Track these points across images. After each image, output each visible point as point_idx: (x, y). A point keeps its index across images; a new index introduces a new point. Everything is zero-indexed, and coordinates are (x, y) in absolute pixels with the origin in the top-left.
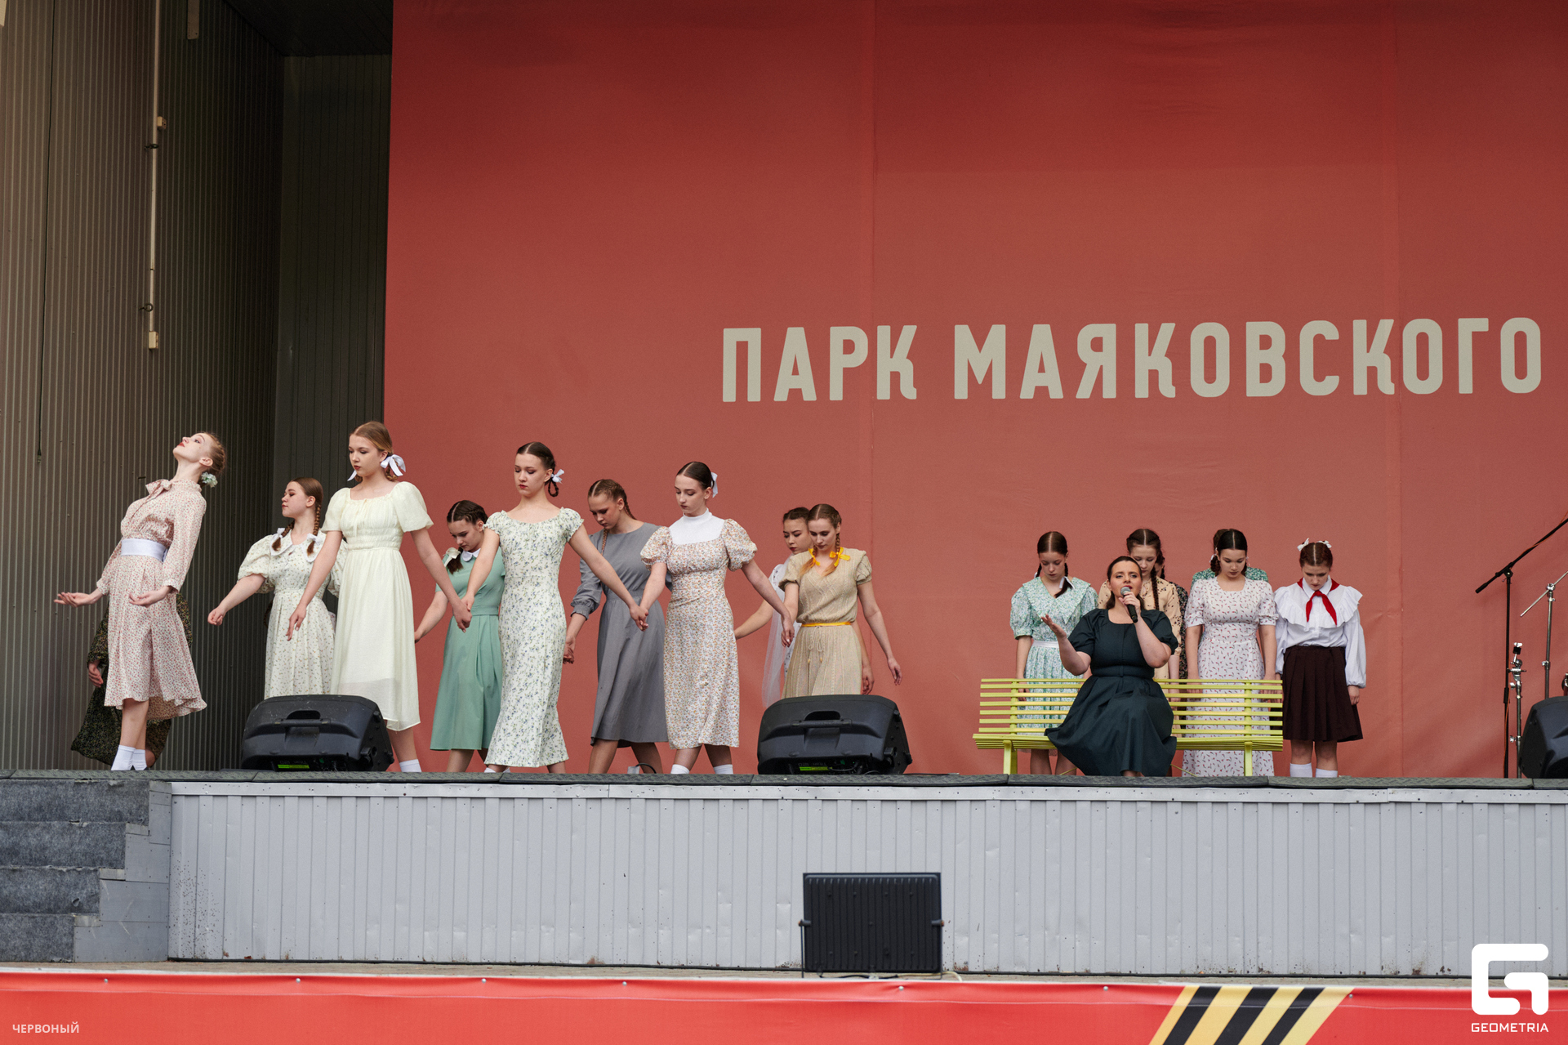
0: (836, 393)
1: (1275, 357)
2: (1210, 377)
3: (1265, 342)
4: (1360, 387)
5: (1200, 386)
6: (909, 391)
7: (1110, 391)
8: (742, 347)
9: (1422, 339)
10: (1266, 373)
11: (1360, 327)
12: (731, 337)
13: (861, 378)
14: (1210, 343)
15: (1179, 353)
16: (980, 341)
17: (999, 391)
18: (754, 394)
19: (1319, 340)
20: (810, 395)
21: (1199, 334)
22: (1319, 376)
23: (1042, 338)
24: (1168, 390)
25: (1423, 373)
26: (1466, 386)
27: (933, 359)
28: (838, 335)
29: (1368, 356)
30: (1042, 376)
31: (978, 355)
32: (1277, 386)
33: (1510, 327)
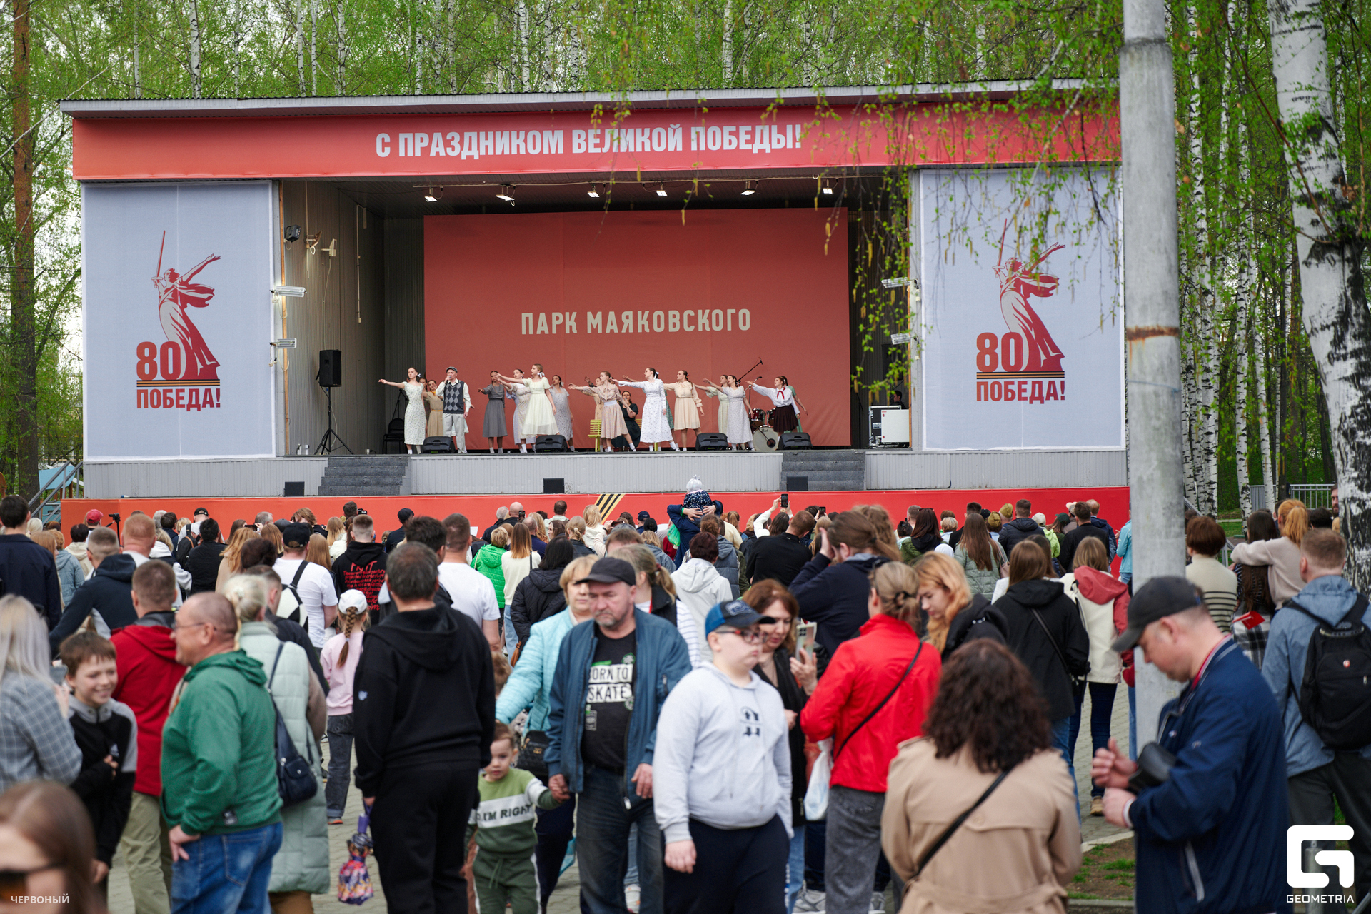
0: (554, 331)
1: (677, 320)
2: (659, 326)
3: (674, 316)
4: (700, 329)
5: (656, 329)
6: (575, 331)
7: (631, 331)
8: (527, 319)
9: (717, 315)
10: (674, 325)
11: (700, 312)
12: (524, 316)
13: (561, 327)
14: (659, 317)
15: (650, 320)
16: (594, 317)
17: (600, 331)
18: (531, 332)
19: (689, 315)
20: (547, 332)
21: (656, 314)
22: (689, 326)
23: (612, 315)
24: (647, 330)
25: (718, 325)
26: (729, 328)
27: (581, 322)
28: (554, 315)
29: (703, 320)
30: (612, 326)
31: (594, 321)
32: (677, 329)
33: (742, 312)
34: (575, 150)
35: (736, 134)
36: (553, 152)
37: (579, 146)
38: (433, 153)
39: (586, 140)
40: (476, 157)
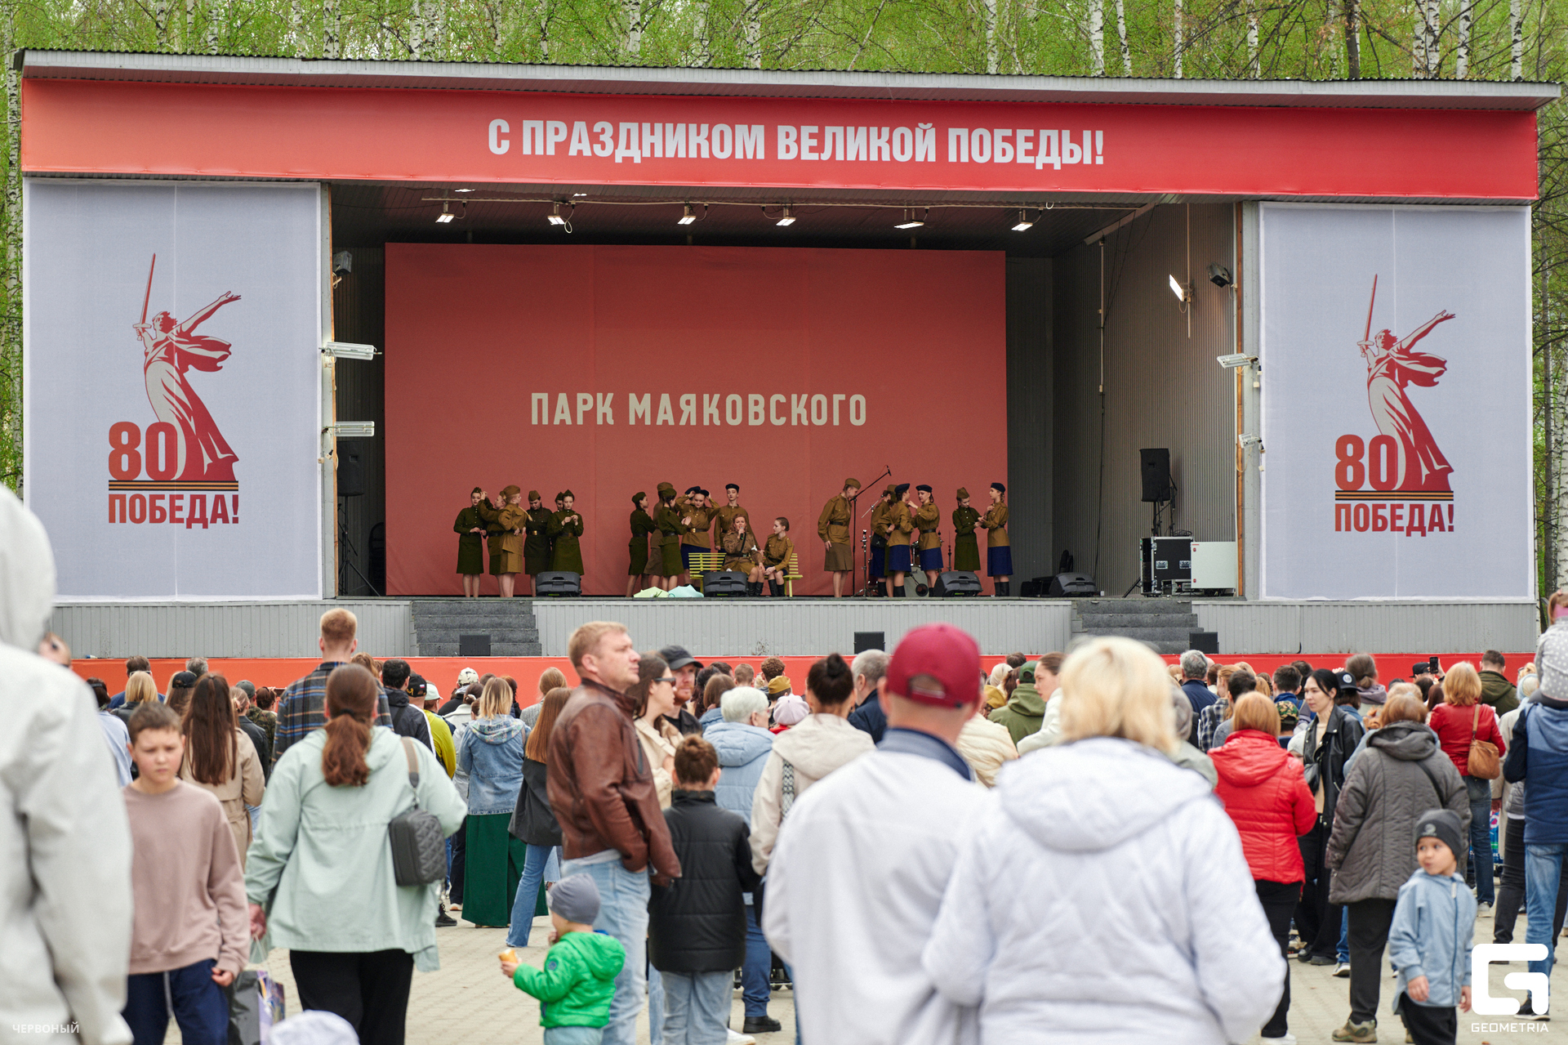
0: (580, 421)
1: (760, 409)
2: (734, 417)
3: (756, 403)
4: (794, 422)
5: (730, 421)
6: (610, 421)
7: (693, 422)
8: (540, 401)
9: (819, 403)
10: (757, 415)
11: (794, 397)
12: (535, 397)
13: (590, 415)
14: (734, 403)
15: (721, 407)
16: (640, 400)
17: (648, 422)
18: (545, 421)
19: (778, 402)
20: (569, 422)
21: (730, 399)
22: (778, 417)
23: (665, 399)
24: (717, 422)
25: (819, 417)
26: (836, 422)
27: (620, 407)
28: (580, 397)
29: (798, 409)
30: (665, 415)
31: (639, 406)
32: (761, 421)
33: (854, 399)
34: (782, 155)
35: (1012, 140)
36: (750, 156)
37: (788, 149)
38: (573, 152)
39: (798, 141)
40: (637, 160)
